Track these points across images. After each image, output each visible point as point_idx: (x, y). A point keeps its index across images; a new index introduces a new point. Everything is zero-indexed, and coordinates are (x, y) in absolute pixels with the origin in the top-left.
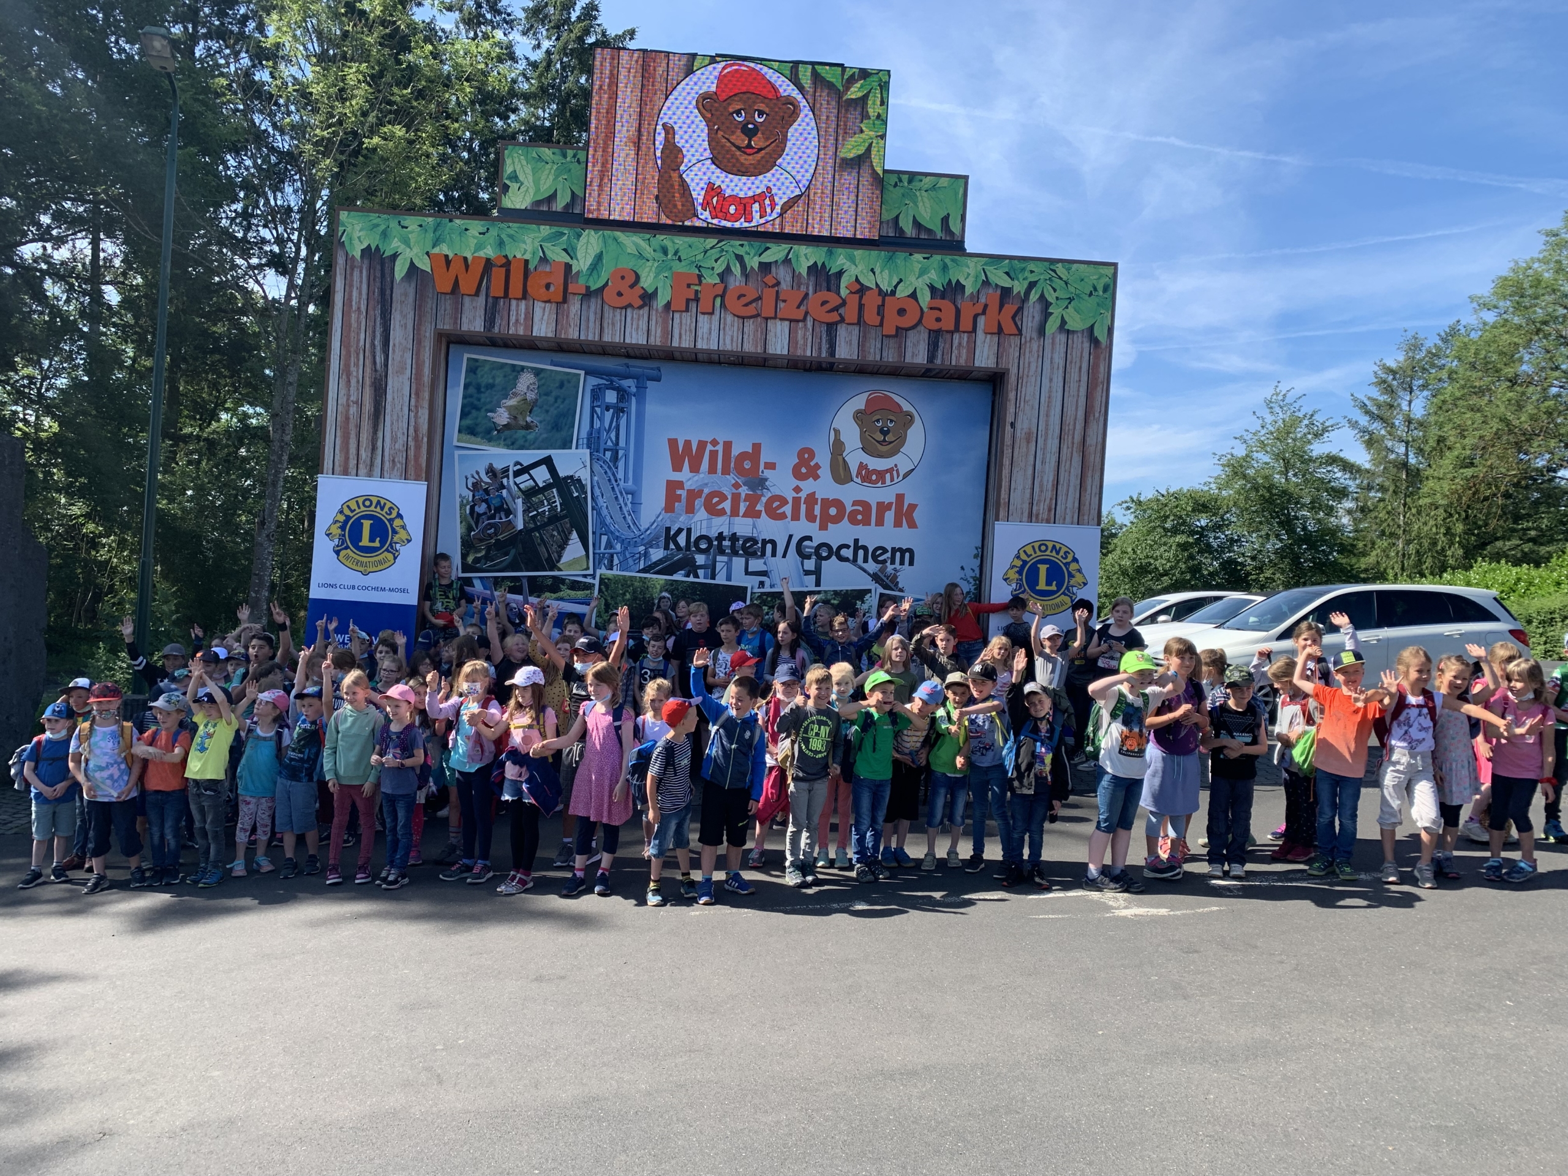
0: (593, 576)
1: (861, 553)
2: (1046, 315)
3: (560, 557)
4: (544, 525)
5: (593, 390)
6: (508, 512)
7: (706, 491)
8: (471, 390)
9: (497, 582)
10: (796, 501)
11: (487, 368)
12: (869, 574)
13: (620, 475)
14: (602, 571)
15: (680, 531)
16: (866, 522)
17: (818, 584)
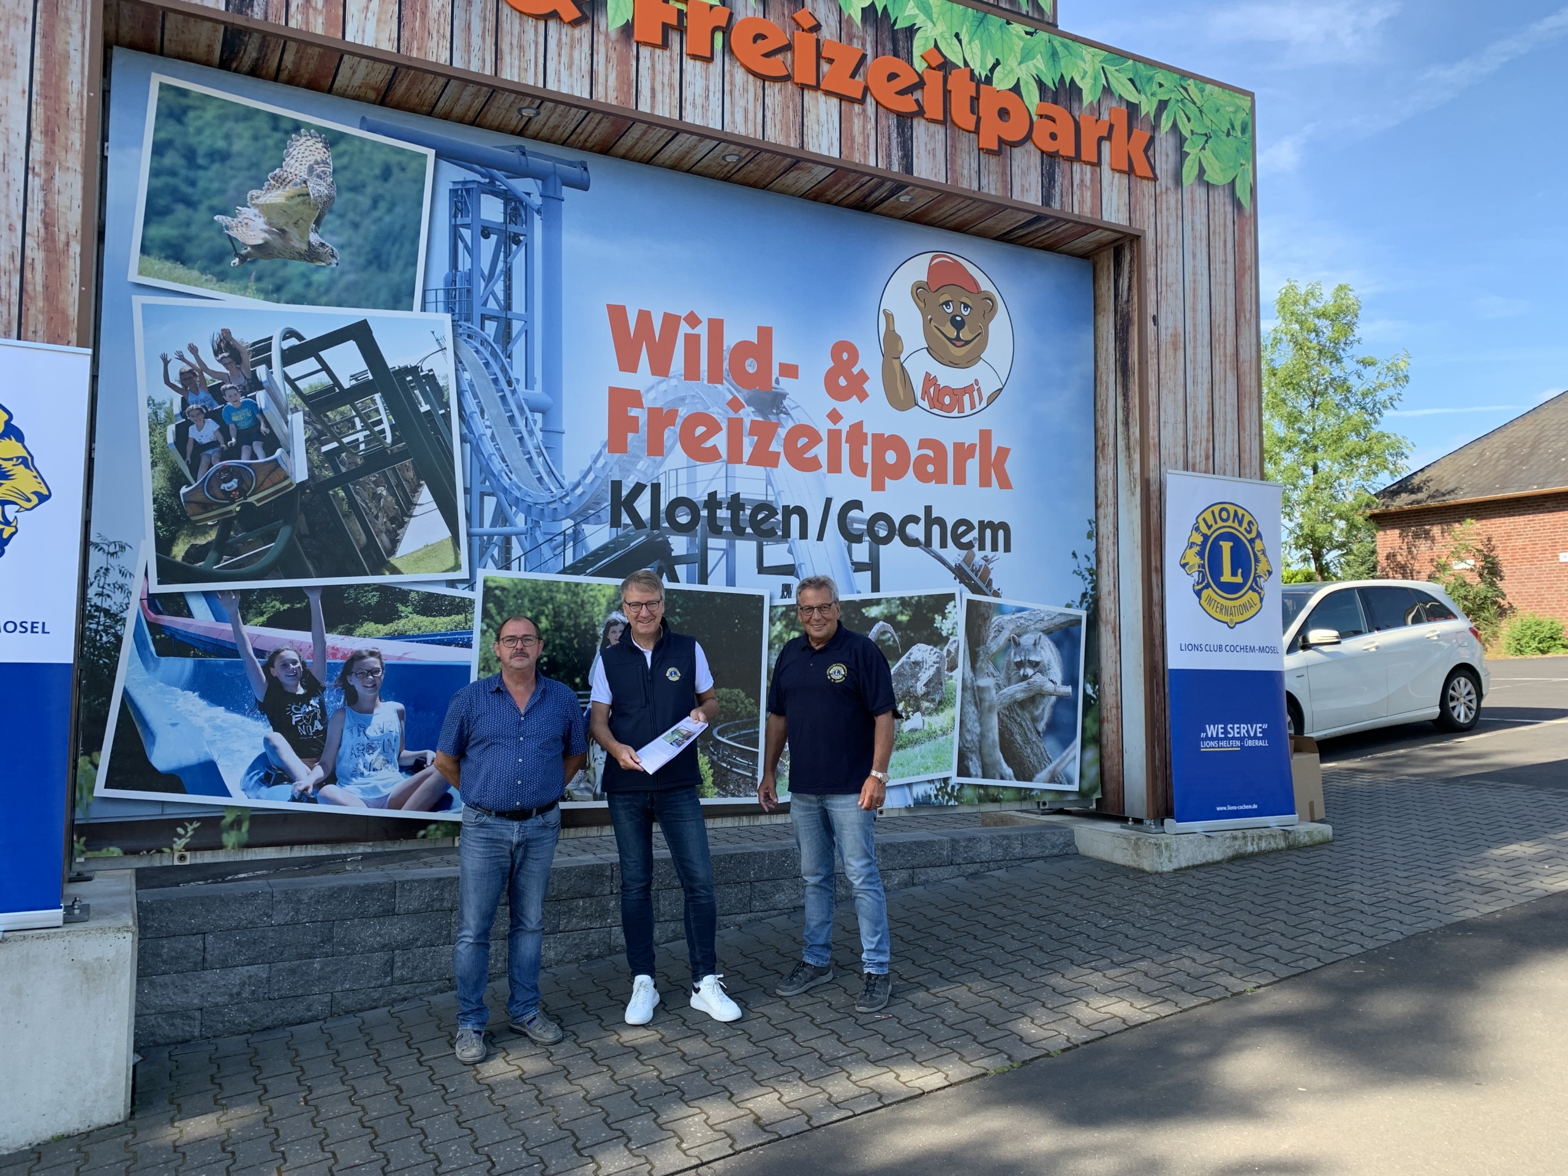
0: (470, 583)
1: (936, 530)
2: (1182, 156)
3: (395, 542)
4: (356, 474)
5: (453, 192)
6: (272, 443)
7: (683, 412)
8: (171, 159)
9: (248, 604)
10: (834, 435)
11: (210, 114)
12: (950, 568)
13: (517, 371)
14: (489, 573)
15: (639, 488)
16: (940, 478)
17: (876, 587)
